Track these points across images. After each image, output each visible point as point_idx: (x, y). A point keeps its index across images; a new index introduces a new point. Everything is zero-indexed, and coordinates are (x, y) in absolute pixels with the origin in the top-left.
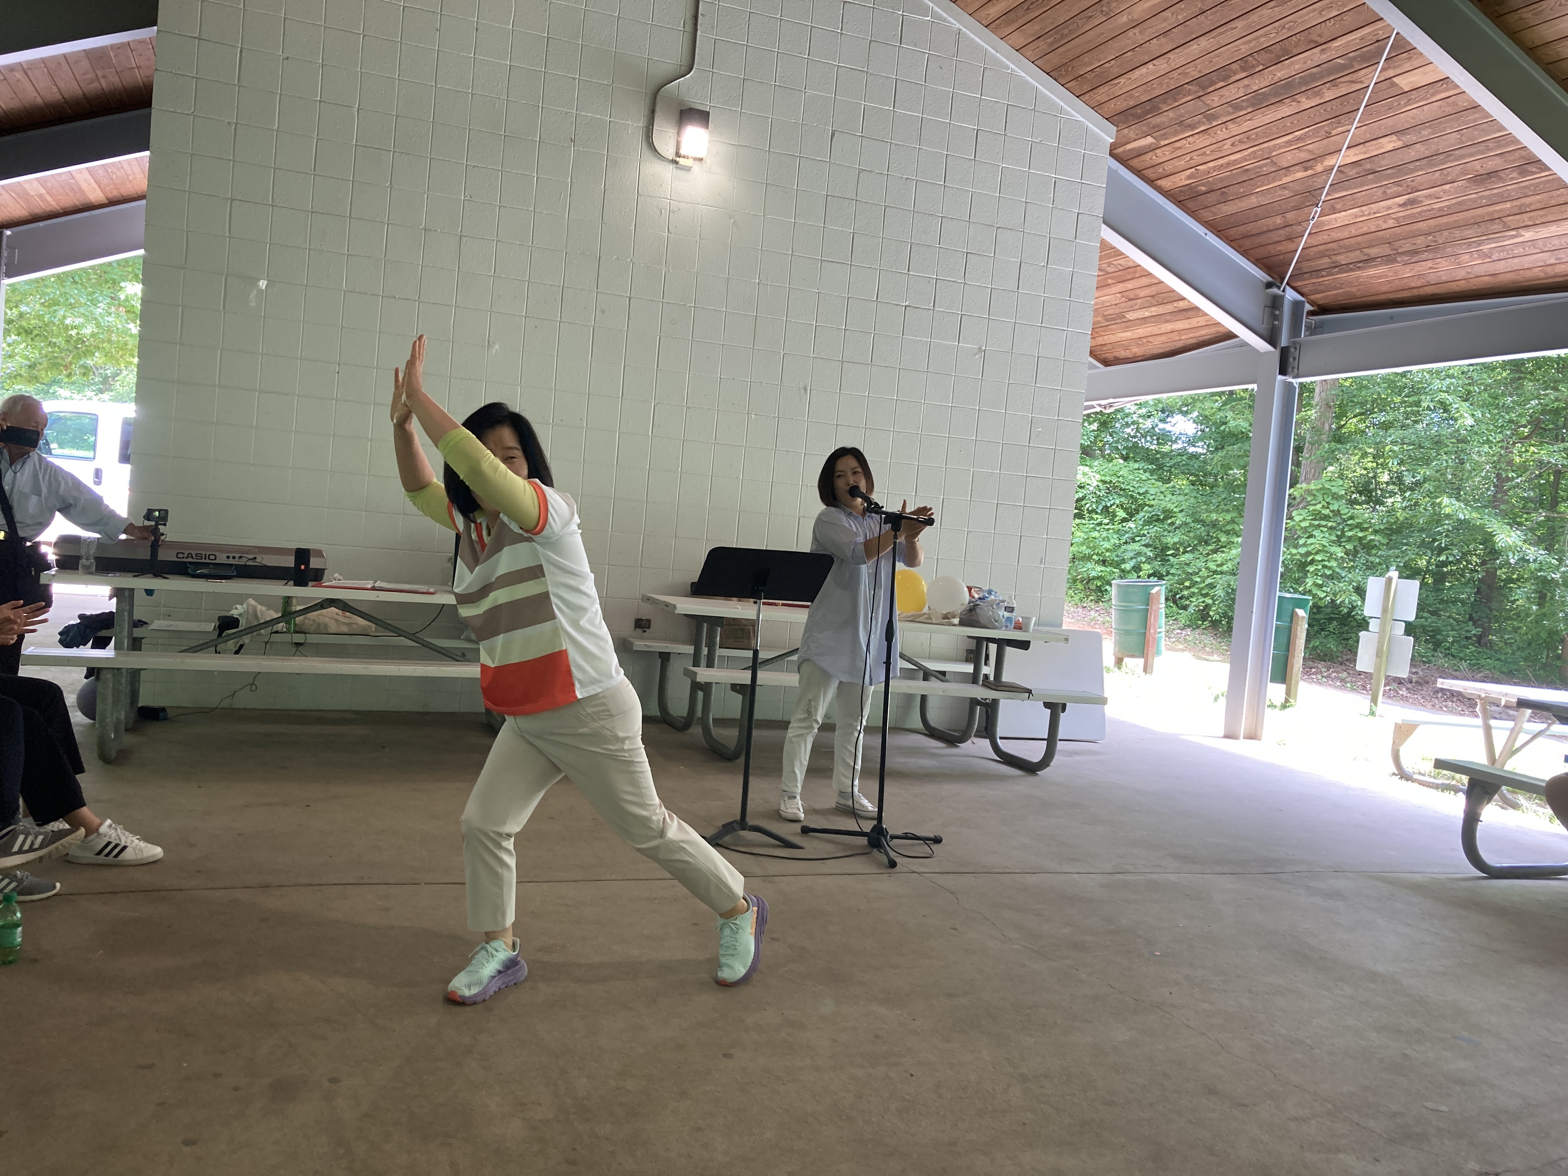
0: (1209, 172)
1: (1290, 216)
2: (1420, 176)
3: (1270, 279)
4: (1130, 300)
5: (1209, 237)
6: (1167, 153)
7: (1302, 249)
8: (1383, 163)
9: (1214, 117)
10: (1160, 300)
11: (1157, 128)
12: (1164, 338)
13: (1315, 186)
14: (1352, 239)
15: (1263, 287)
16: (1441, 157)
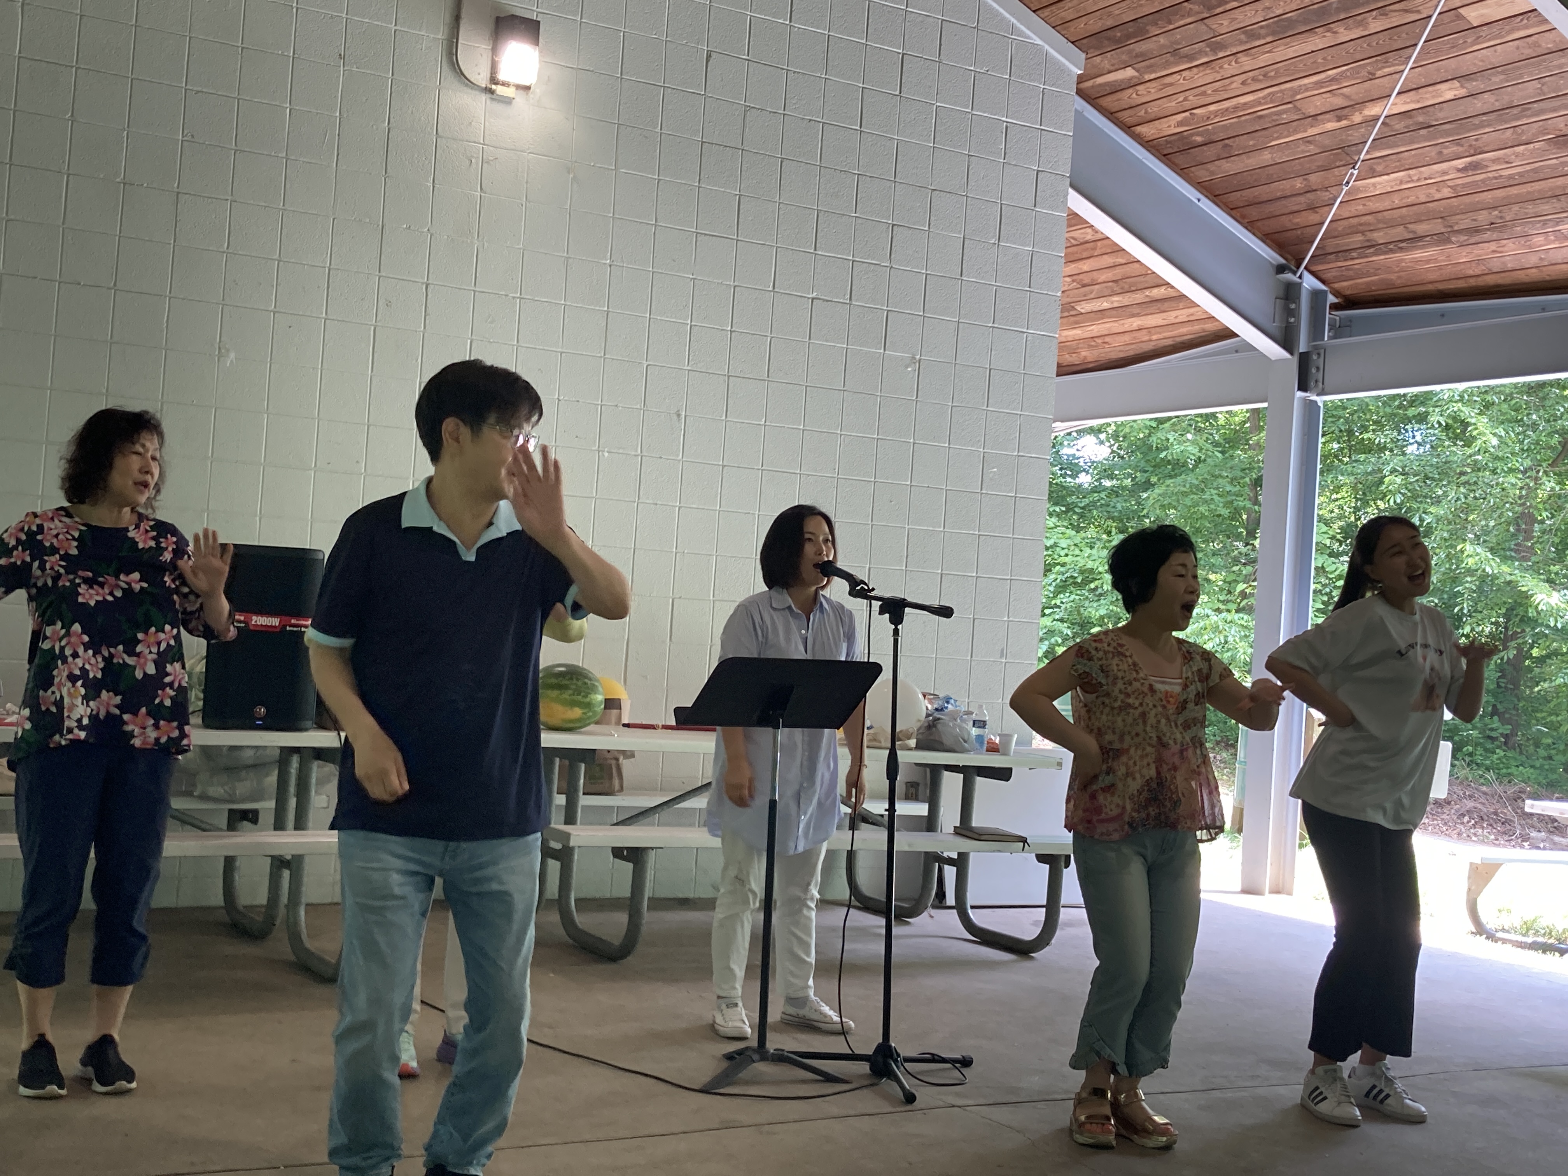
0: (1208, 118)
1: (1313, 178)
2: (1487, 134)
3: (1282, 261)
4: (1084, 286)
5: (1203, 203)
6: (1153, 91)
7: (1331, 222)
8: (1440, 115)
9: (1222, 46)
10: (1126, 287)
11: (1143, 57)
12: (1127, 338)
13: (1350, 141)
14: (1395, 211)
15: (1272, 271)
16: (1515, 111)
